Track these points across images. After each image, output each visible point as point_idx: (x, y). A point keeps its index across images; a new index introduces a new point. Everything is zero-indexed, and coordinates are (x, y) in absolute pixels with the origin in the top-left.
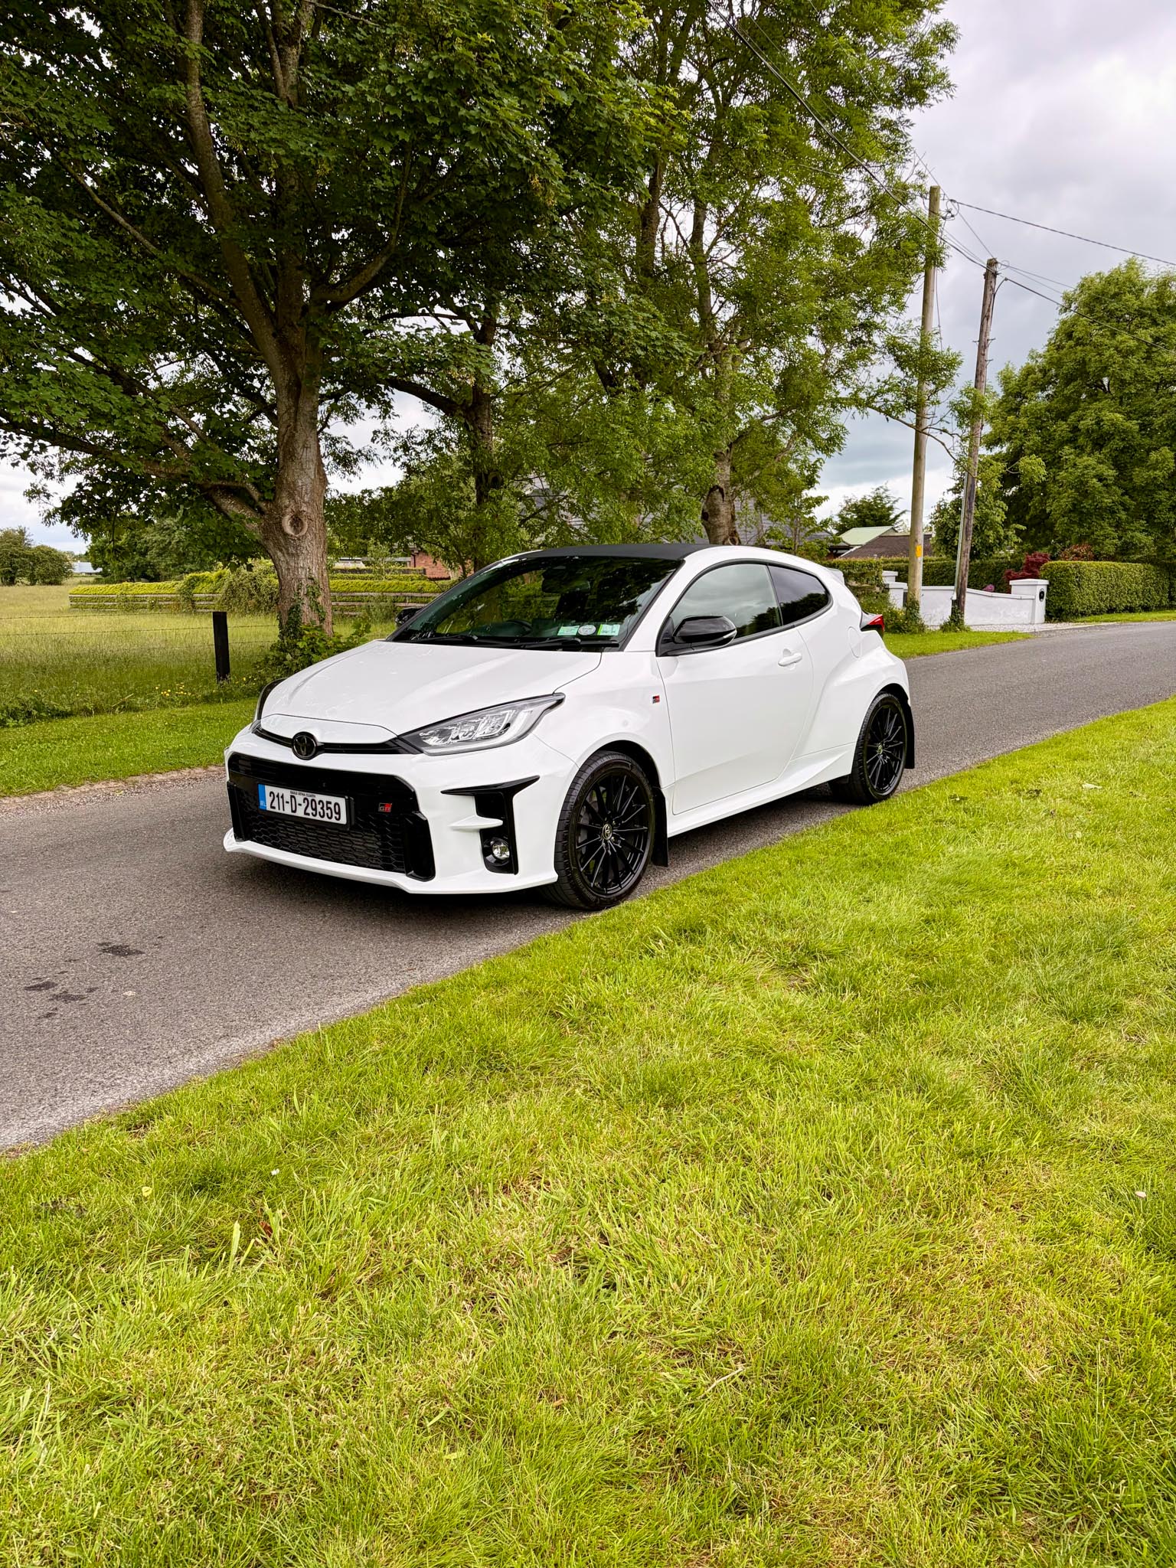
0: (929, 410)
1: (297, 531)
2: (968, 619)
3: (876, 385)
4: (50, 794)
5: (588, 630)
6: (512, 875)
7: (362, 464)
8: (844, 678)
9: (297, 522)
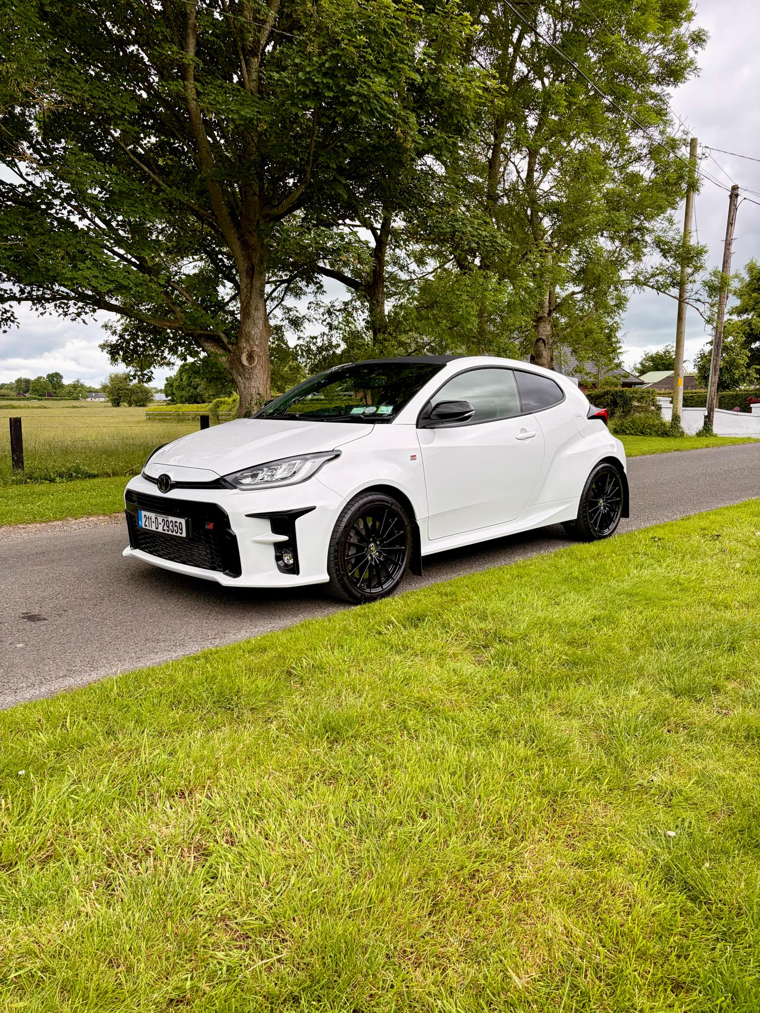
0: (689, 286)
1: (250, 363)
2: (716, 429)
3: (650, 271)
4: (60, 523)
5: (371, 410)
6: (295, 576)
7: (306, 324)
8: (570, 451)
9: (250, 357)
